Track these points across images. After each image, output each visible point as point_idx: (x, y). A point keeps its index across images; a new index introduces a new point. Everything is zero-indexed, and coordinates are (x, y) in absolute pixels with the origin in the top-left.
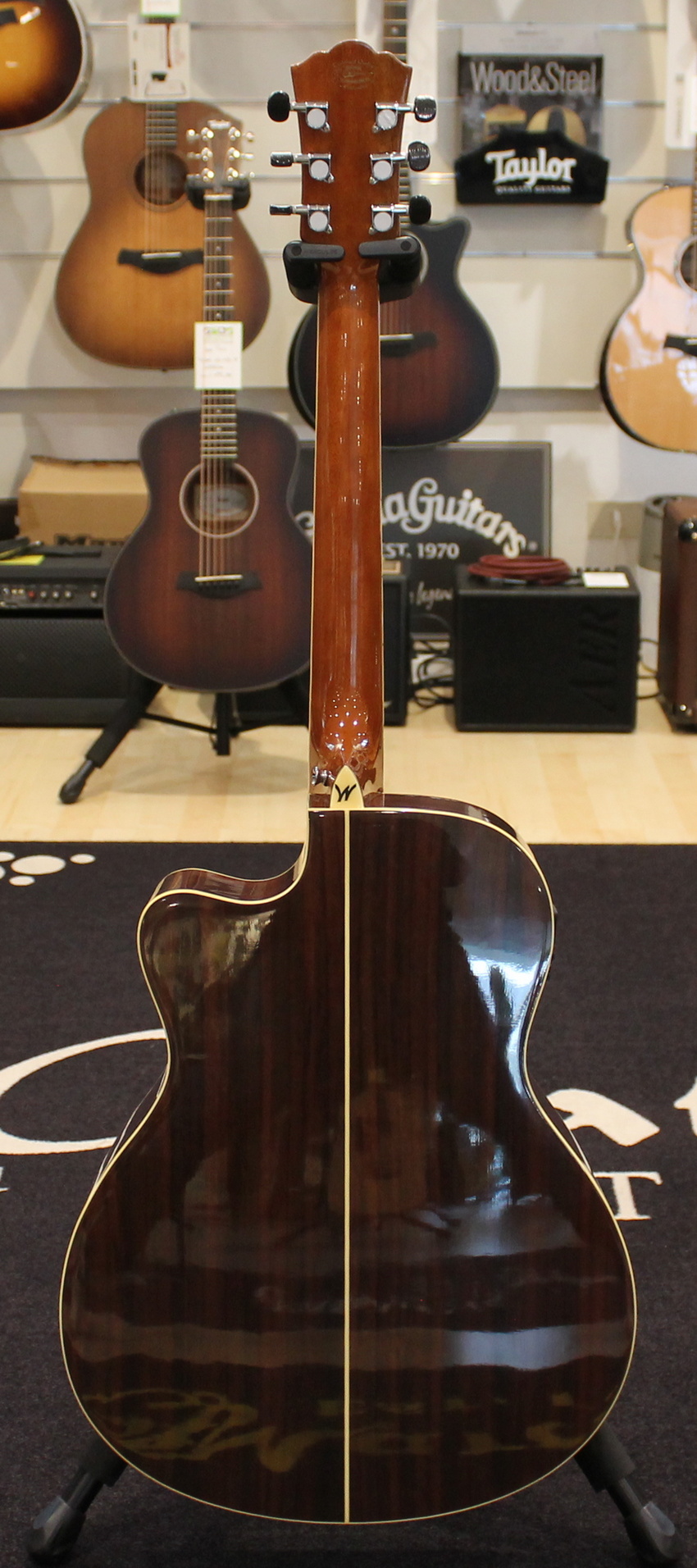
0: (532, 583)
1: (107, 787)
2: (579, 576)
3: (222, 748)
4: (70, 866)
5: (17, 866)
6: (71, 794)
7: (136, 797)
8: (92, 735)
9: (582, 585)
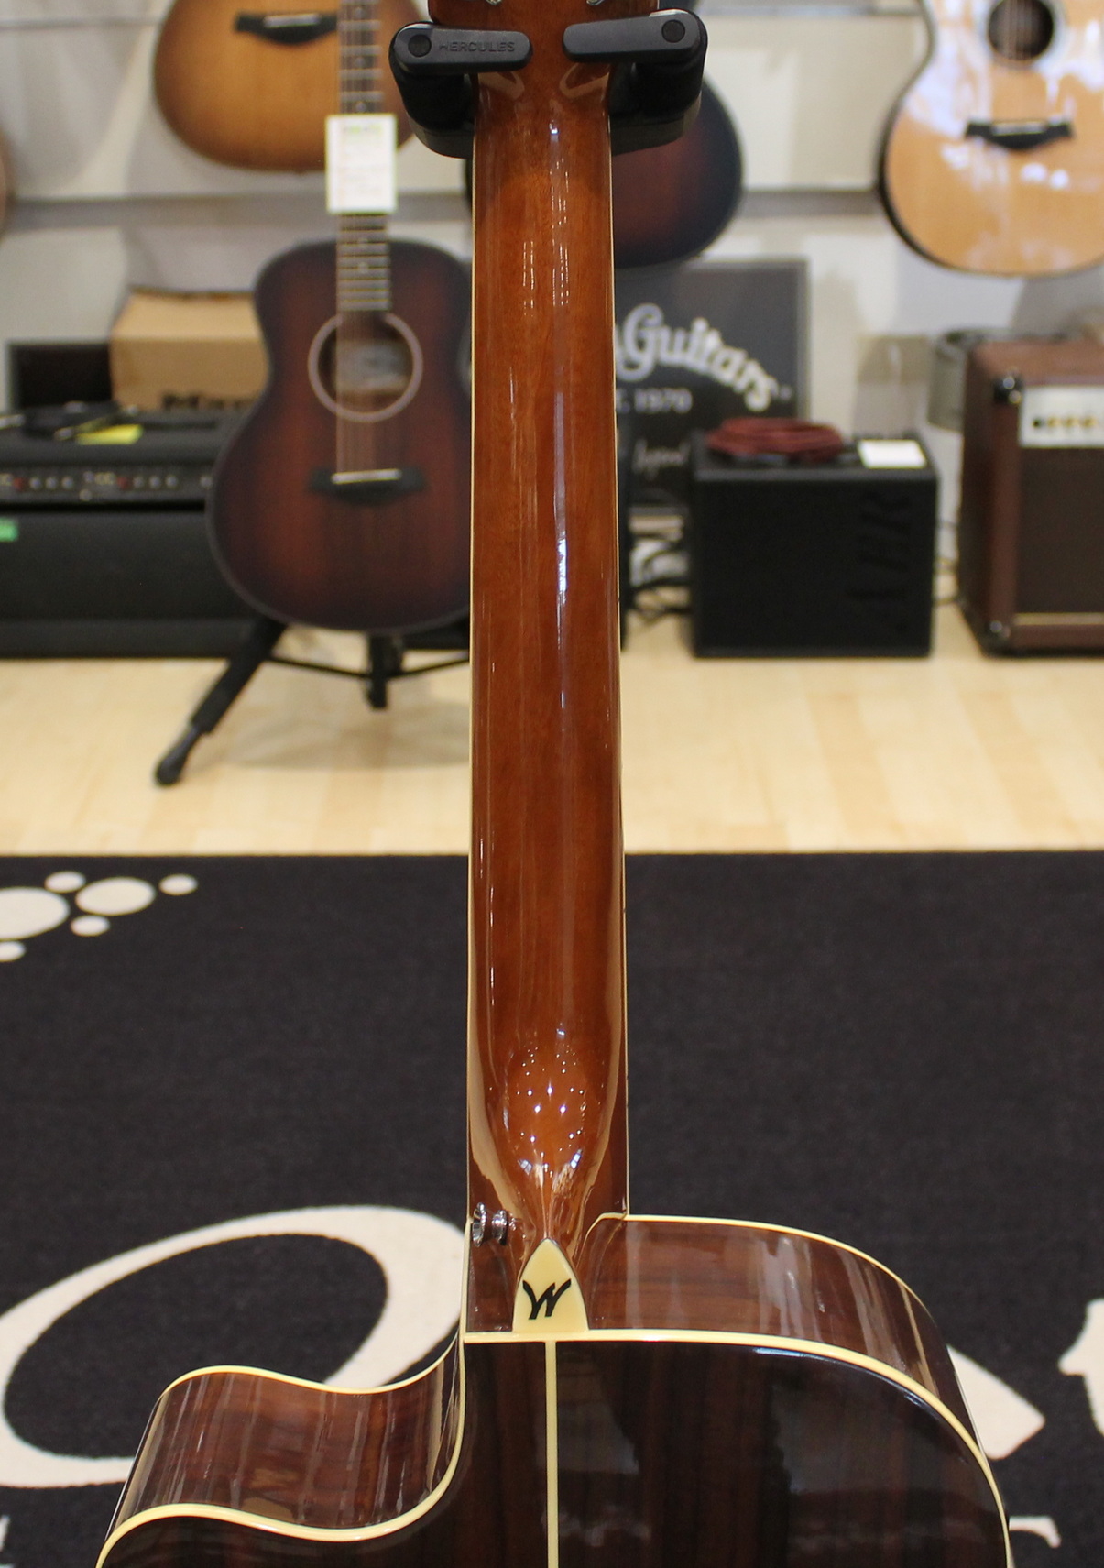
0: (794, 460)
1: (220, 758)
2: (853, 448)
3: (378, 699)
4: (162, 899)
5: (87, 900)
6: (170, 772)
7: (259, 776)
8: (208, 671)
9: (858, 462)
